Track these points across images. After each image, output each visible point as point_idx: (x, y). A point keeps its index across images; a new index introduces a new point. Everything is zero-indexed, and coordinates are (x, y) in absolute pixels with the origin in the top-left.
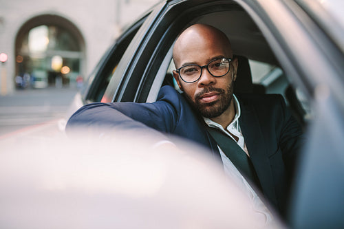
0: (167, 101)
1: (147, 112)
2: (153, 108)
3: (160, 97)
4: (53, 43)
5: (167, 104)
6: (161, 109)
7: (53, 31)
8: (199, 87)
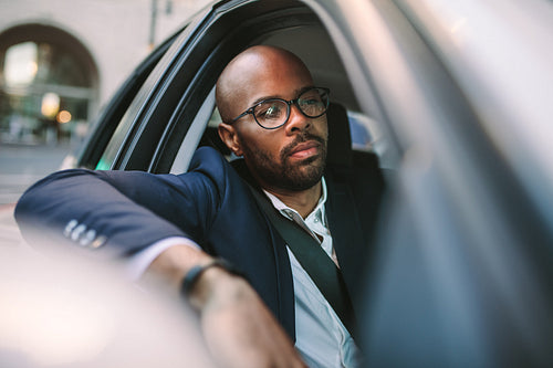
0: (203, 172)
1: (166, 188)
2: (179, 183)
3: (194, 166)
4: (45, 71)
5: (204, 177)
6: (193, 185)
7: (46, 51)
8: (288, 135)
